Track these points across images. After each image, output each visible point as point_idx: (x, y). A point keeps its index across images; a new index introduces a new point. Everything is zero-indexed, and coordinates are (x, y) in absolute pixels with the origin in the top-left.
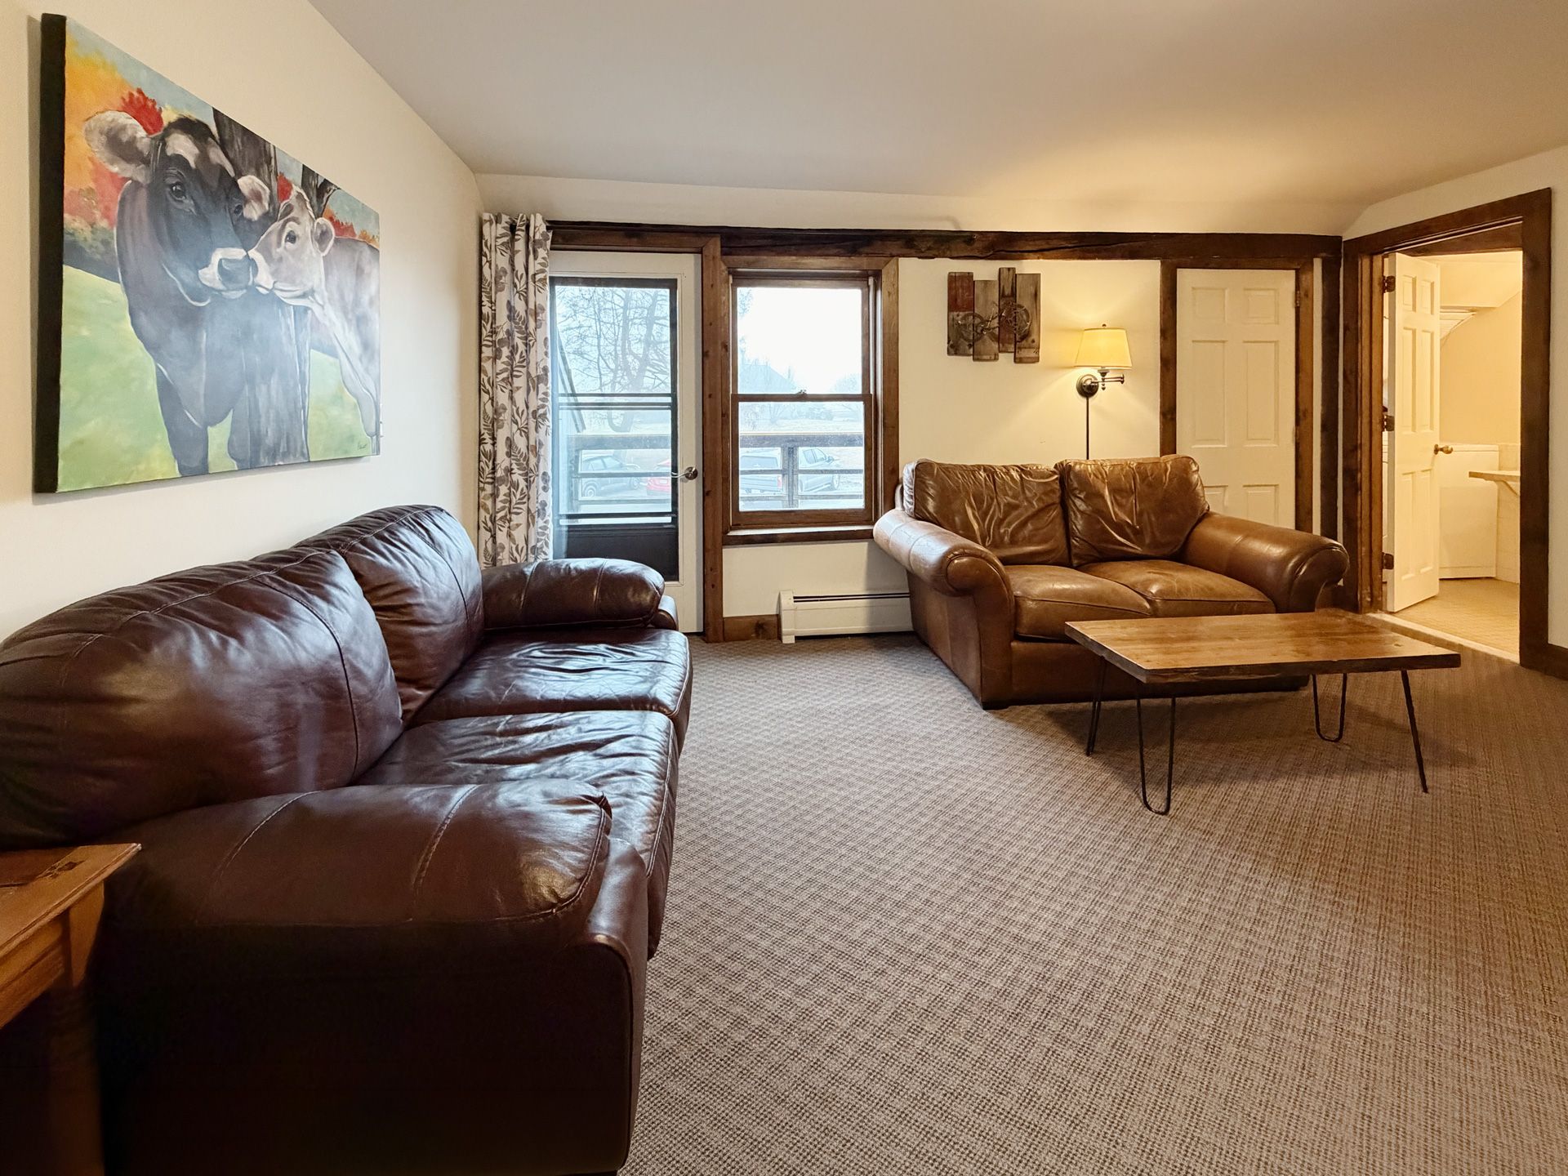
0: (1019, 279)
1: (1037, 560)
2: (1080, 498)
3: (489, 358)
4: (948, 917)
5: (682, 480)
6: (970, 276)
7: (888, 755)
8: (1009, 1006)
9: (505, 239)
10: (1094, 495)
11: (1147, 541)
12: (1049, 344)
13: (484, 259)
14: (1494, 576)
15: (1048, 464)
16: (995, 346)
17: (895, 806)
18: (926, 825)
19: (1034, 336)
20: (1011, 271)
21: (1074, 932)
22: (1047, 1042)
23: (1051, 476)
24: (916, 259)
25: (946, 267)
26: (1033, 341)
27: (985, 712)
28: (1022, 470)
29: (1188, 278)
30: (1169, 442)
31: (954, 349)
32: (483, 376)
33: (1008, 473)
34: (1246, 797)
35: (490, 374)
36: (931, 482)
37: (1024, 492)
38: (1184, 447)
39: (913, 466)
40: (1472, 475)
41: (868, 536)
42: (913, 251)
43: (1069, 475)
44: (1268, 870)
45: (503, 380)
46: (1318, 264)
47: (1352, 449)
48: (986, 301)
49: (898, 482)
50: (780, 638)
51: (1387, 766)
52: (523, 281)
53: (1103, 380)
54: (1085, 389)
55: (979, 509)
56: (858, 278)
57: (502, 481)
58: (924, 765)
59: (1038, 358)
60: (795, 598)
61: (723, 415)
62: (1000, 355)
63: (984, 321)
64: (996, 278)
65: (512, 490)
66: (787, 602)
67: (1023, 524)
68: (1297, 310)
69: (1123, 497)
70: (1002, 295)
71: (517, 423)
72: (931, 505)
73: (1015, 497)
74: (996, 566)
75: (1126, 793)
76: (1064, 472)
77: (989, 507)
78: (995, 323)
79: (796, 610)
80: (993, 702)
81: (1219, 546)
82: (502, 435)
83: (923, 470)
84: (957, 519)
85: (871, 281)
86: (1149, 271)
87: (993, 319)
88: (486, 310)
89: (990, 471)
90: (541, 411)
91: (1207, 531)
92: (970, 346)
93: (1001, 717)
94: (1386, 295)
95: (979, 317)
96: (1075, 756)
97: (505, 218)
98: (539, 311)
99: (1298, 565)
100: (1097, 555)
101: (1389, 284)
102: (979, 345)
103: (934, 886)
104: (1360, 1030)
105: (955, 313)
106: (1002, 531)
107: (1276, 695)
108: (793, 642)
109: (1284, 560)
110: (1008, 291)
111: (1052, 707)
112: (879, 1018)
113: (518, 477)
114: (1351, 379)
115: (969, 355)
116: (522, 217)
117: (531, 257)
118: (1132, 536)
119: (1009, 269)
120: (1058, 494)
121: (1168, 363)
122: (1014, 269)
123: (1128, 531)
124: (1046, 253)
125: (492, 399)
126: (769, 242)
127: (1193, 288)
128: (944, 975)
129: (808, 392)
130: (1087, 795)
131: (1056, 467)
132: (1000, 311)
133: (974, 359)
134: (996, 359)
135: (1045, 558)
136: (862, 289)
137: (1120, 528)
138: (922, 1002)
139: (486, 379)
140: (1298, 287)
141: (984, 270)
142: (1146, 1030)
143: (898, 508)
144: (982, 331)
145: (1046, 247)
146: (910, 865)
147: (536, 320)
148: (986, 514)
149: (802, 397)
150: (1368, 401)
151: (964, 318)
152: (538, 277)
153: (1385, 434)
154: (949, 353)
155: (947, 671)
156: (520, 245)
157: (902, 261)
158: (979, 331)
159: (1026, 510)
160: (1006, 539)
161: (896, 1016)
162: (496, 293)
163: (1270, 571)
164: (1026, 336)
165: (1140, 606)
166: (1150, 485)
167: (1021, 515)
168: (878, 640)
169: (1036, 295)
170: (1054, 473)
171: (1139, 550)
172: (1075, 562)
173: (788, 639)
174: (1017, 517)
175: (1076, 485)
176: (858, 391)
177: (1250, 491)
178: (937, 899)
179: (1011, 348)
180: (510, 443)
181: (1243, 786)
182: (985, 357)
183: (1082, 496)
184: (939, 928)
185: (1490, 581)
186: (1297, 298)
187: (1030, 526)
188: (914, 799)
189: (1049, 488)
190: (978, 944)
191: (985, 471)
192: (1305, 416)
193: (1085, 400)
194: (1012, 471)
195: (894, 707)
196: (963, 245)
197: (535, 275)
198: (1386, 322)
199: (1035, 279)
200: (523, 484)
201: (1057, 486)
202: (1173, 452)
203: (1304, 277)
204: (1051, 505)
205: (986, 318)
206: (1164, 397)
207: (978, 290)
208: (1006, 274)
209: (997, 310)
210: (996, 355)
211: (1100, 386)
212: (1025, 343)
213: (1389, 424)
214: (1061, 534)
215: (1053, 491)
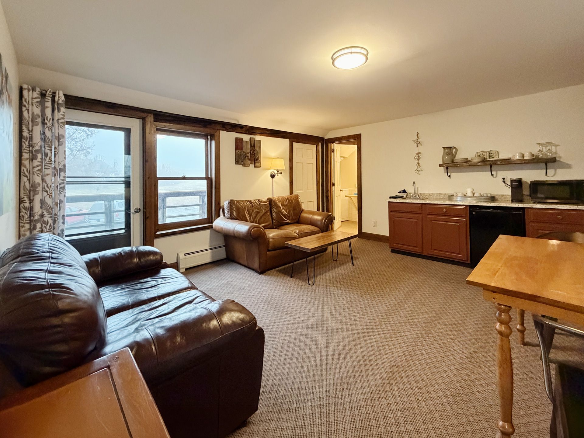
0: (256, 141)
3: (27, 159)
4: (281, 323)
5: (133, 213)
6: (242, 139)
7: (241, 294)
8: (304, 333)
9: (39, 100)
10: (276, 204)
11: (291, 218)
12: (263, 162)
13: (24, 109)
14: (348, 220)
15: (265, 199)
16: (249, 162)
17: (252, 305)
18: (263, 306)
19: (259, 159)
21: (309, 314)
22: (315, 335)
23: (267, 202)
24: (226, 131)
25: (234, 135)
26: (259, 161)
27: (260, 275)
28: (259, 201)
29: (295, 145)
30: (291, 192)
31: (237, 162)
32: (23, 168)
33: (255, 202)
34: (326, 276)
35: (28, 167)
36: (234, 207)
37: (260, 207)
38: (295, 192)
39: (227, 202)
40: (346, 196)
41: (211, 227)
42: (225, 129)
43: (272, 202)
44: (336, 289)
45: (38, 170)
46: (320, 143)
47: (327, 191)
48: (247, 147)
49: (221, 207)
51: (346, 263)
52: (51, 122)
53: (278, 173)
54: (272, 176)
55: (249, 214)
56: (205, 136)
57: (37, 221)
58: (253, 293)
59: (260, 166)
60: (185, 254)
61: (154, 186)
62: (250, 165)
64: (249, 140)
65: (44, 225)
66: (182, 256)
67: (261, 217)
68: (317, 155)
69: (285, 207)
70: (251, 146)
71: (47, 192)
72: (235, 213)
73: (258, 209)
74: (262, 229)
75: (304, 283)
76: (270, 201)
77: (251, 213)
78: (249, 155)
79: (185, 258)
80: (262, 271)
81: (307, 218)
82: (37, 199)
83: (231, 202)
84: (243, 217)
85: (209, 137)
86: (286, 142)
87: (249, 153)
88: (25, 134)
90: (62, 186)
91: (304, 215)
92: (242, 162)
93: (266, 275)
94: (333, 153)
95: (245, 153)
96: (288, 279)
97: (38, 89)
98: (60, 137)
99: (325, 221)
100: (280, 224)
101: (333, 150)
102: (245, 162)
103: (274, 318)
104: (360, 309)
105: (238, 151)
106: (256, 219)
107: (322, 254)
108: (185, 271)
109: (322, 220)
110: (253, 145)
111: (277, 269)
112: (279, 349)
113: (47, 218)
114: (327, 173)
115: (241, 164)
116: (51, 91)
117: (56, 111)
118: (287, 217)
121: (291, 169)
122: (254, 138)
123: (287, 216)
124: (262, 134)
125: (29, 180)
126: (172, 119)
127: (296, 148)
128: (288, 334)
129: (186, 177)
130: (296, 286)
131: (267, 199)
132: (251, 151)
133: (243, 166)
134: (249, 166)
135: (267, 227)
136: (205, 139)
137: (285, 216)
138: (287, 341)
139: (25, 170)
140: (316, 149)
141: (246, 138)
142: (330, 325)
143: (223, 216)
145: (262, 132)
146: (265, 316)
147: (59, 142)
148: (251, 215)
149: (184, 178)
150: (330, 179)
151: (240, 152)
152: (60, 121)
153: (333, 187)
154: (236, 164)
155: (243, 267)
156: (49, 104)
157: (221, 131)
158: (245, 157)
159: (262, 213)
160: (257, 222)
161: (283, 347)
162: (33, 126)
163: (319, 223)
164: (257, 159)
165: (296, 236)
166: (290, 203)
167: (260, 215)
168: (216, 263)
169: (260, 147)
171: (289, 222)
172: (274, 227)
173: (183, 270)
175: (273, 204)
176: (204, 176)
177: (308, 203)
178: (276, 321)
179: (253, 162)
180: (42, 202)
181: (325, 274)
182: (247, 165)
183: (275, 207)
184: (281, 326)
186: (316, 153)
187: (263, 218)
188: (256, 302)
190: (291, 325)
191: (249, 202)
192: (318, 183)
193: (272, 179)
195: (234, 281)
196: (240, 129)
197: (58, 120)
198: (333, 160)
199: (260, 142)
200: (51, 222)
201: (269, 205)
202: (293, 194)
203: (318, 147)
204: (268, 211)
205: (247, 153)
206: (290, 178)
207: (244, 144)
208: (252, 139)
209: (249, 151)
210: (249, 165)
211: (276, 175)
212: (257, 161)
213: (334, 185)
214: (270, 219)
215: (268, 207)
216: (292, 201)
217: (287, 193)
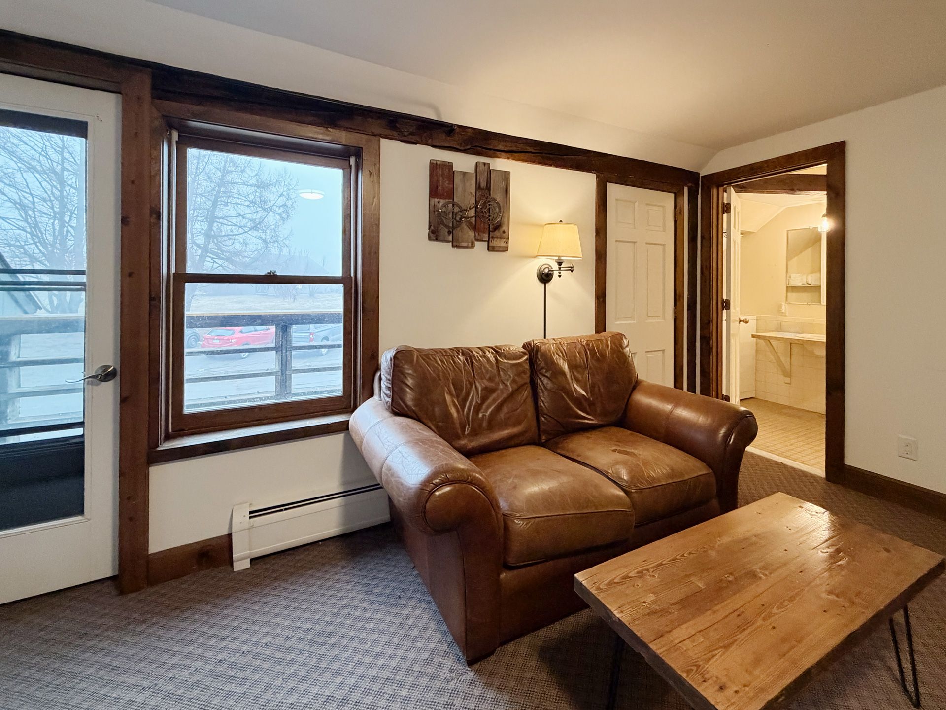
0: (493, 175)
1: (513, 443)
2: (547, 377)
6: (450, 165)
10: (551, 364)
11: (598, 410)
12: (517, 235)
14: (754, 396)
15: (517, 346)
16: (472, 234)
19: (504, 228)
20: (486, 166)
23: (522, 357)
24: (400, 142)
25: (425, 155)
26: (504, 232)
27: (470, 672)
28: (496, 351)
29: (614, 190)
30: (601, 324)
31: (435, 234)
33: (484, 356)
36: (410, 372)
37: (499, 374)
38: (613, 325)
39: (392, 352)
40: (754, 336)
41: (344, 427)
42: (395, 133)
43: (537, 354)
46: (686, 190)
48: (464, 191)
49: (378, 368)
50: (231, 562)
53: (560, 268)
54: (543, 276)
55: (458, 397)
59: (508, 247)
60: (251, 512)
61: (151, 299)
62: (477, 243)
63: (462, 211)
64: (472, 170)
66: (240, 518)
67: (499, 408)
68: (675, 222)
69: (578, 372)
70: (478, 187)
72: (409, 397)
73: (491, 379)
76: (531, 350)
77: (468, 394)
78: (472, 213)
79: (252, 526)
81: (654, 414)
83: (402, 357)
84: (436, 409)
85: (352, 160)
86: (587, 181)
87: (470, 209)
89: (467, 353)
91: (642, 399)
92: (449, 233)
94: (726, 215)
95: (460, 207)
99: (727, 436)
100: (562, 430)
101: (727, 208)
102: (458, 234)
105: (436, 200)
106: (480, 415)
108: (248, 566)
110: (483, 185)
114: (706, 273)
115: (448, 241)
118: (587, 407)
119: (485, 164)
120: (528, 374)
121: (600, 256)
122: (489, 164)
123: (585, 403)
124: (516, 155)
126: (224, 94)
127: (617, 200)
129: (278, 273)
131: (524, 347)
132: (477, 202)
133: (453, 246)
134: (472, 246)
135: (517, 441)
137: (579, 401)
140: (675, 207)
141: (463, 162)
143: (376, 397)
144: (461, 219)
145: (515, 149)
148: (465, 400)
149: (270, 278)
150: (716, 288)
151: (445, 205)
153: (725, 311)
154: (430, 238)
157: (383, 140)
158: (458, 219)
159: (502, 393)
160: (485, 424)
164: (498, 227)
166: (598, 360)
167: (498, 397)
169: (507, 191)
170: (525, 354)
171: (593, 420)
172: (544, 438)
173: (241, 564)
174: (494, 400)
175: (542, 365)
176: (338, 273)
177: (650, 355)
179: (486, 236)
182: (465, 244)
183: (548, 374)
185: (753, 399)
186: (675, 214)
187: (505, 409)
189: (521, 369)
191: (463, 354)
192: (679, 299)
193: (543, 286)
194: (487, 353)
196: (444, 136)
199: (506, 176)
201: (527, 367)
202: (605, 331)
203: (678, 200)
204: (522, 385)
205: (464, 208)
206: (597, 284)
207: (457, 179)
208: (481, 167)
209: (473, 201)
210: (472, 243)
211: (556, 274)
212: (497, 233)
213: (726, 305)
214: (531, 412)
215: (524, 372)
216: (603, 355)
217: (585, 329)
